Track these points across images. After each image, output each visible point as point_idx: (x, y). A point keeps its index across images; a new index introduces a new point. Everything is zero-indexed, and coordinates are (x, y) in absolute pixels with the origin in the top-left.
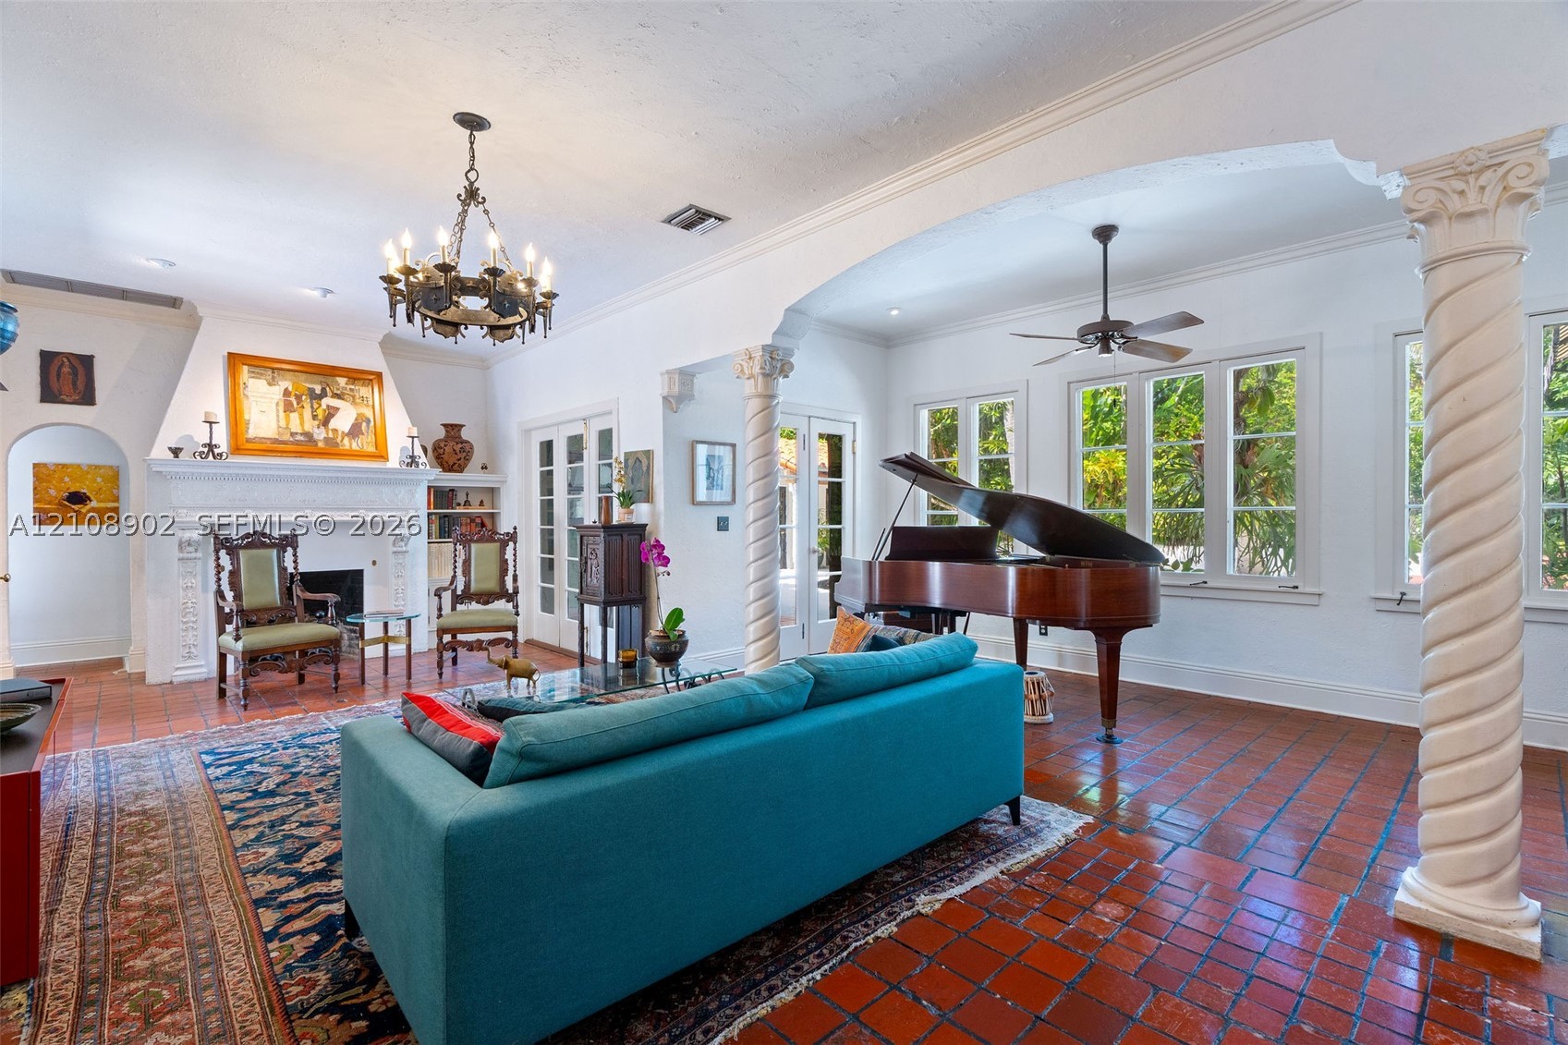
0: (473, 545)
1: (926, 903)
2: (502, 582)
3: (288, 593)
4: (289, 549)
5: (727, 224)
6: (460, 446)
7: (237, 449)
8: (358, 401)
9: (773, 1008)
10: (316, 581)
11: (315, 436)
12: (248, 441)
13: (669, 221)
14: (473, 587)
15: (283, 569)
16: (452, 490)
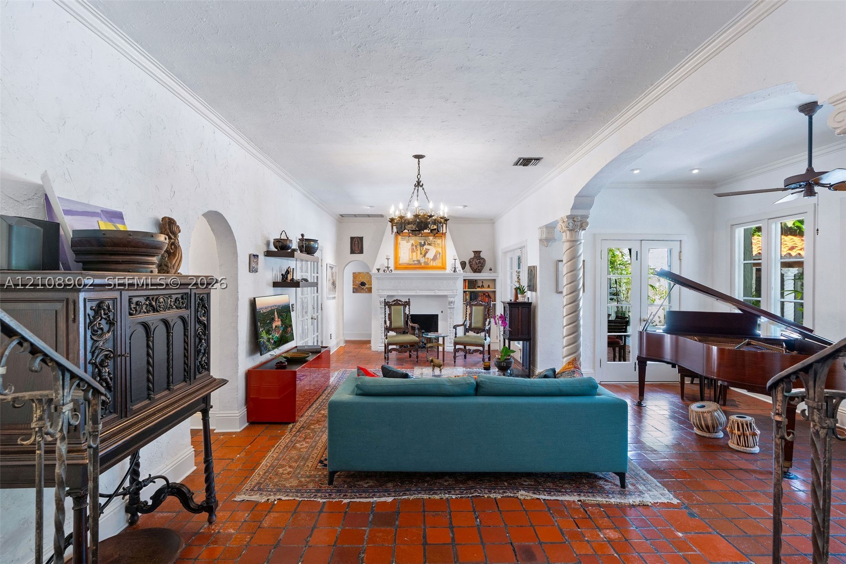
0: (473, 307)
1: (522, 494)
2: (484, 324)
3: (406, 323)
4: (407, 306)
5: (542, 162)
6: (479, 261)
7: (396, 268)
8: (436, 245)
9: (429, 498)
10: (415, 318)
11: (421, 261)
12: (400, 264)
13: (516, 164)
14: (473, 326)
15: (405, 314)
16: (476, 280)
